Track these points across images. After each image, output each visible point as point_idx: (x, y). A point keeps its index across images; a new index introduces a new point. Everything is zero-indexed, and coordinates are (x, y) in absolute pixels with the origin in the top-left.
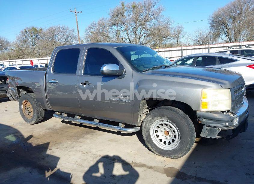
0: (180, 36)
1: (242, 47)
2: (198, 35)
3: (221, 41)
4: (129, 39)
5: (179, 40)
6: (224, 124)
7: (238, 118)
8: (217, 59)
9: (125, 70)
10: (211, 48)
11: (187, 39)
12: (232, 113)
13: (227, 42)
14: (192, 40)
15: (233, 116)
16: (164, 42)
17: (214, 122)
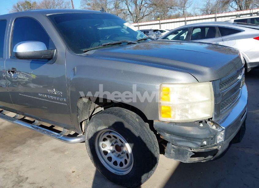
0: (187, 5)
1: (254, 15)
2: (206, 3)
3: (231, 9)
4: (129, 10)
5: (185, 11)
6: (200, 143)
7: (224, 131)
8: (218, 30)
9: (56, 51)
10: (218, 17)
11: (194, 8)
12: (214, 123)
13: (237, 10)
14: (200, 10)
15: (217, 128)
16: (169, 13)
17: (183, 140)
